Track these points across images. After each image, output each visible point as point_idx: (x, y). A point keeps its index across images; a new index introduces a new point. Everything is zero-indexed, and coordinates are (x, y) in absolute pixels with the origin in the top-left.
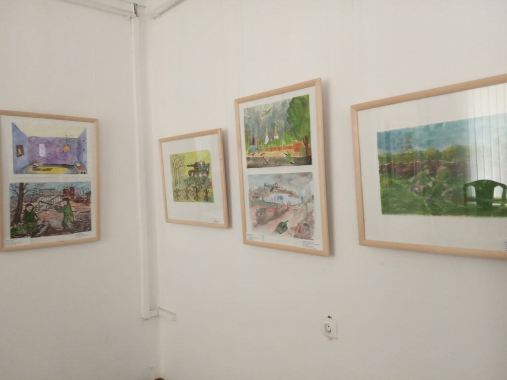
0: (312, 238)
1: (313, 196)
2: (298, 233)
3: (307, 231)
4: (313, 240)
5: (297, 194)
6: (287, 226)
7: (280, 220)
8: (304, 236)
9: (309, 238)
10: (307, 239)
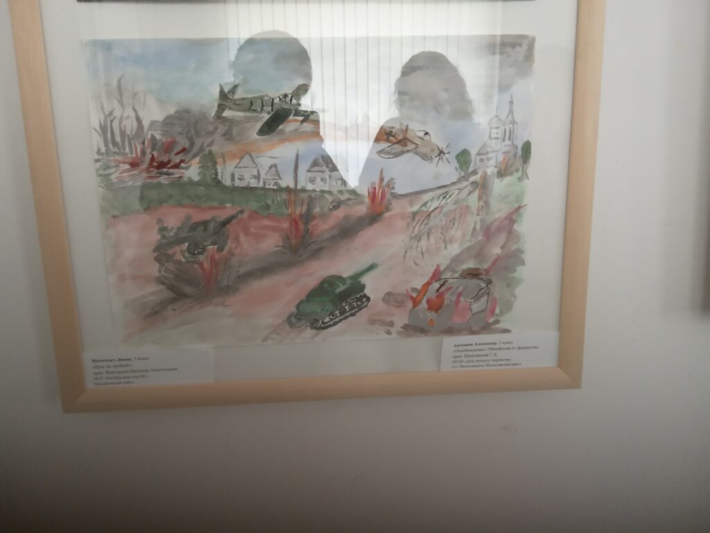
0: (501, 326)
1: (527, 148)
2: (431, 315)
3: (477, 298)
4: (506, 331)
5: (437, 140)
6: (367, 291)
7: (320, 270)
8: (458, 321)
9: (486, 328)
10: (474, 333)
